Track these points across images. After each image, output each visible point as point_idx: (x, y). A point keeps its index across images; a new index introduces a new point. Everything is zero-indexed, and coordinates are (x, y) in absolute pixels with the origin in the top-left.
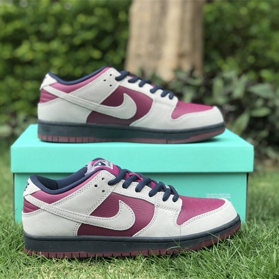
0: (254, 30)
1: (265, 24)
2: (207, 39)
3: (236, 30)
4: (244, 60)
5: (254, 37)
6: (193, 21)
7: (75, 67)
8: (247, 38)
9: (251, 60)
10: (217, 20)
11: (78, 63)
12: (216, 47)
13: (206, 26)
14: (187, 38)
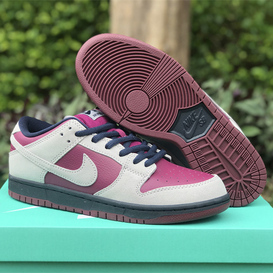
0: (247, 23)
1: (259, 17)
2: (195, 32)
3: (227, 23)
4: (235, 55)
5: (247, 31)
6: (179, 15)
7: (53, 59)
8: (239, 32)
9: (243, 55)
10: (207, 11)
11: (56, 55)
12: (206, 41)
13: (195, 18)
14: (172, 34)
